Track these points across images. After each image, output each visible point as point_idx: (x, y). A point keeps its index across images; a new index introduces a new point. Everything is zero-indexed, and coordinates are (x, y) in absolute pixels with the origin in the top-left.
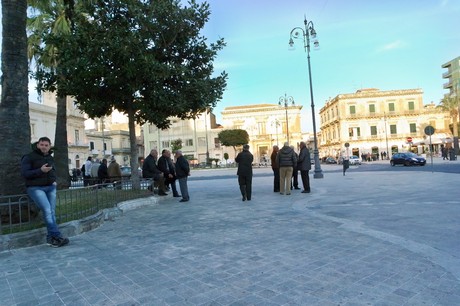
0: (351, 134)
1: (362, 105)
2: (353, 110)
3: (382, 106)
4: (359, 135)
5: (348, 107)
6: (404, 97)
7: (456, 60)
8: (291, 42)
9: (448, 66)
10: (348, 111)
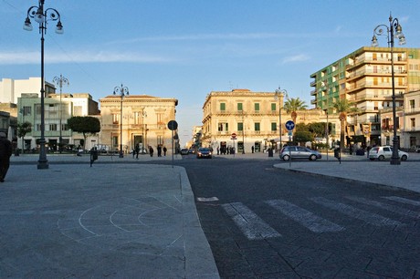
0: (220, 129)
1: (232, 103)
2: (223, 107)
3: (249, 105)
4: (227, 129)
5: (219, 104)
6: (268, 99)
7: (319, 72)
8: (28, 21)
9: (315, 77)
10: (218, 108)
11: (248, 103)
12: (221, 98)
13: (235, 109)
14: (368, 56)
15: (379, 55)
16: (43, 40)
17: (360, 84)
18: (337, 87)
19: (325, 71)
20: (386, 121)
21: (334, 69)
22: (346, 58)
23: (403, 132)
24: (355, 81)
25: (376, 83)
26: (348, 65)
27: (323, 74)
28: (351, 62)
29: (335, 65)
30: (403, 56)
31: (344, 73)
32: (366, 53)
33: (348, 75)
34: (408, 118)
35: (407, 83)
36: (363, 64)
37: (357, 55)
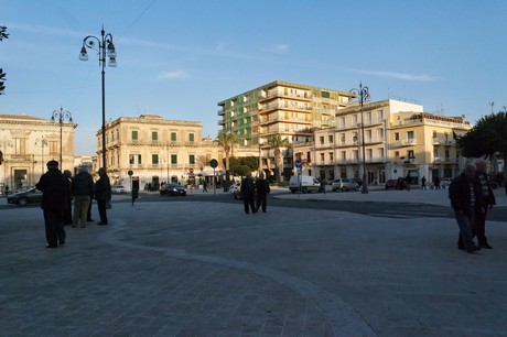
0: (132, 162)
1: (145, 131)
2: (135, 135)
3: (165, 134)
4: (140, 162)
5: (130, 132)
6: (185, 128)
7: (229, 101)
8: (84, 51)
9: (223, 105)
10: (130, 136)
11: (164, 132)
12: (134, 125)
13: (150, 139)
14: (280, 90)
15: (289, 89)
16: (103, 73)
17: (272, 117)
18: (248, 118)
19: (235, 100)
20: (299, 155)
21: (245, 99)
22: (259, 89)
23: (315, 166)
24: (267, 113)
25: (286, 118)
26: (261, 97)
27: (232, 103)
28: (263, 94)
29: (246, 95)
30: (309, 93)
31: (257, 106)
32: (279, 87)
33: (260, 106)
34: (318, 153)
35: (312, 120)
36: (276, 98)
37: (270, 88)
